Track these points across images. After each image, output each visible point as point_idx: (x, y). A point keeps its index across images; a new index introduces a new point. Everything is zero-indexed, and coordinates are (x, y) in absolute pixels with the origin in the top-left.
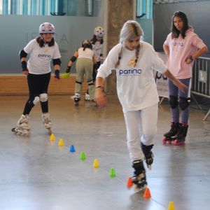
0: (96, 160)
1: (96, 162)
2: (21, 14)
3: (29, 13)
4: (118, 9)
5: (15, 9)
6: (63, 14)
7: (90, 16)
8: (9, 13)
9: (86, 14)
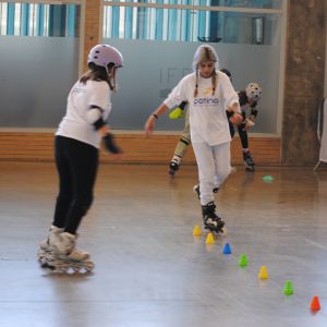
0: (263, 268)
1: (263, 271)
2: (152, 38)
3: (165, 38)
4: (302, 34)
5: (144, 30)
6: (217, 40)
7: (259, 43)
8: (134, 37)
9: (253, 41)
